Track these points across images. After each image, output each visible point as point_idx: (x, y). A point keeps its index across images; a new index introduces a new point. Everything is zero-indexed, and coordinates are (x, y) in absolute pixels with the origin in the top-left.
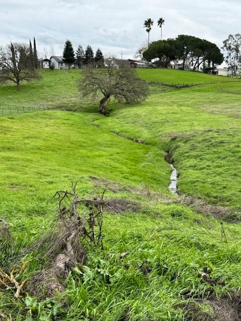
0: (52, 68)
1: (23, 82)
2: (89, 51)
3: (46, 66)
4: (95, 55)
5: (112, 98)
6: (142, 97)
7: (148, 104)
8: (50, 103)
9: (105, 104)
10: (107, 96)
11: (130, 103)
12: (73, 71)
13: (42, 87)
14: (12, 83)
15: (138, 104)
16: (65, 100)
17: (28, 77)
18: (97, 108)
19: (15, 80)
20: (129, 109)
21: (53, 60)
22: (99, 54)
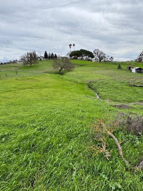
0: (41, 60)
1: (33, 65)
2: (52, 54)
3: (39, 59)
4: (54, 56)
5: (63, 69)
6: (72, 69)
7: (75, 71)
8: (43, 71)
9: (61, 71)
10: (62, 69)
11: (69, 71)
12: (48, 60)
13: (39, 66)
14: (29, 65)
15: (71, 71)
16: (47, 70)
17: (34, 63)
18: (58, 73)
19: (30, 64)
20: (69, 73)
21: (41, 57)
22: (56, 55)
